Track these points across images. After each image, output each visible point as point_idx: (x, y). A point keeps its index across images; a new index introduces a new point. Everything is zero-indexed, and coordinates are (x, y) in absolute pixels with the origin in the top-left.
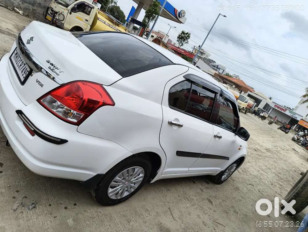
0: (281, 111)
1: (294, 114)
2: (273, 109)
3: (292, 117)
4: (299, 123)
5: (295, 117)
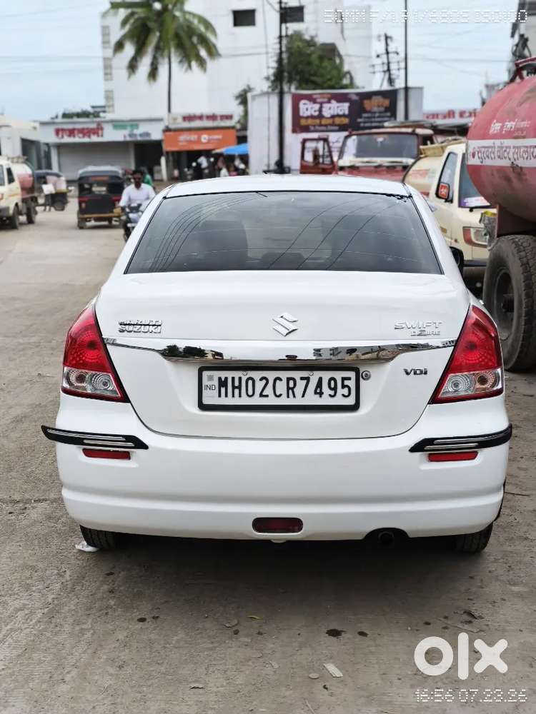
0: (86, 140)
1: (132, 126)
2: (60, 147)
3: (133, 139)
4: (166, 148)
5: (141, 135)
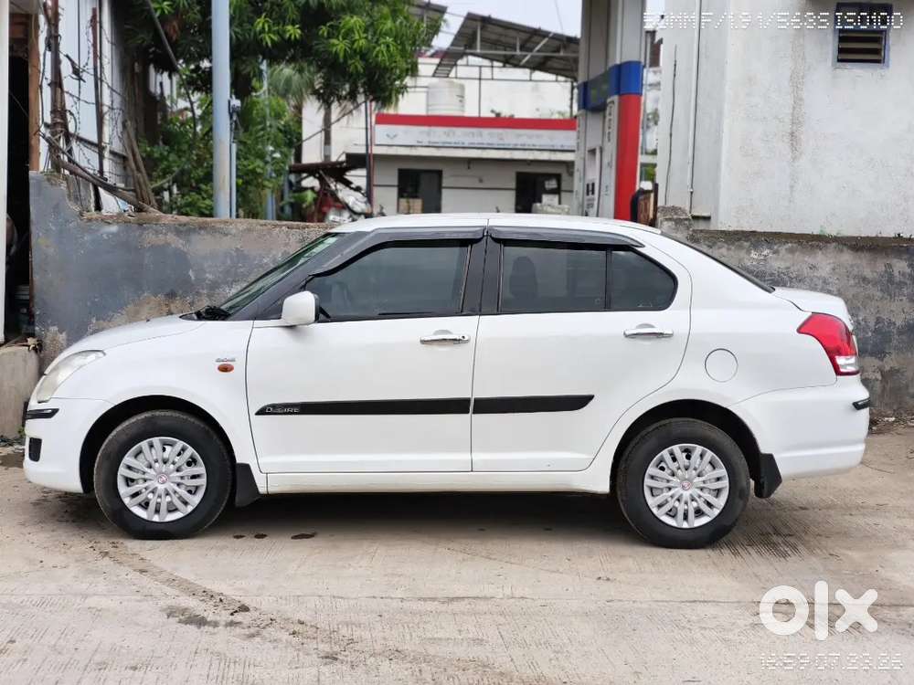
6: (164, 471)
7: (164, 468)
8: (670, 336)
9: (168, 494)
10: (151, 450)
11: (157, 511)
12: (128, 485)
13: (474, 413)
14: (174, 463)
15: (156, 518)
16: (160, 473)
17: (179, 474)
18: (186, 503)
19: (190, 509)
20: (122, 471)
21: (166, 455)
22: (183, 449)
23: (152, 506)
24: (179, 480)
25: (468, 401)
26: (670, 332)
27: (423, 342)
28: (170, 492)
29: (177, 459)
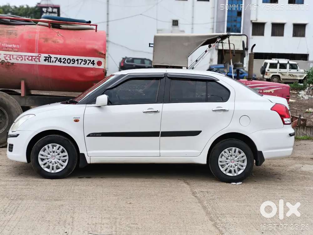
6: (54, 155)
7: (54, 154)
8: (228, 111)
9: (56, 163)
10: (49, 149)
11: (53, 169)
12: (42, 161)
13: (161, 136)
14: (57, 152)
15: (53, 172)
16: (52, 156)
17: (59, 156)
18: (62, 166)
19: (64, 167)
20: (40, 156)
21: (54, 150)
22: (59, 147)
23: (51, 167)
24: (59, 158)
25: (159, 132)
26: (228, 110)
27: (144, 112)
28: (57, 162)
29: (58, 151)
